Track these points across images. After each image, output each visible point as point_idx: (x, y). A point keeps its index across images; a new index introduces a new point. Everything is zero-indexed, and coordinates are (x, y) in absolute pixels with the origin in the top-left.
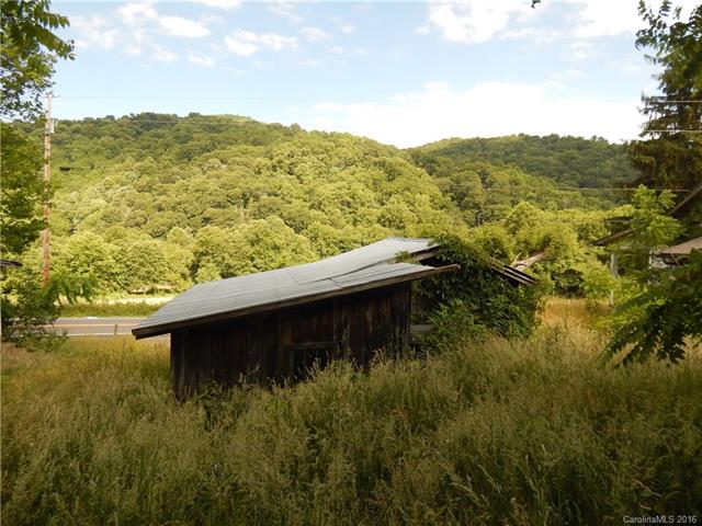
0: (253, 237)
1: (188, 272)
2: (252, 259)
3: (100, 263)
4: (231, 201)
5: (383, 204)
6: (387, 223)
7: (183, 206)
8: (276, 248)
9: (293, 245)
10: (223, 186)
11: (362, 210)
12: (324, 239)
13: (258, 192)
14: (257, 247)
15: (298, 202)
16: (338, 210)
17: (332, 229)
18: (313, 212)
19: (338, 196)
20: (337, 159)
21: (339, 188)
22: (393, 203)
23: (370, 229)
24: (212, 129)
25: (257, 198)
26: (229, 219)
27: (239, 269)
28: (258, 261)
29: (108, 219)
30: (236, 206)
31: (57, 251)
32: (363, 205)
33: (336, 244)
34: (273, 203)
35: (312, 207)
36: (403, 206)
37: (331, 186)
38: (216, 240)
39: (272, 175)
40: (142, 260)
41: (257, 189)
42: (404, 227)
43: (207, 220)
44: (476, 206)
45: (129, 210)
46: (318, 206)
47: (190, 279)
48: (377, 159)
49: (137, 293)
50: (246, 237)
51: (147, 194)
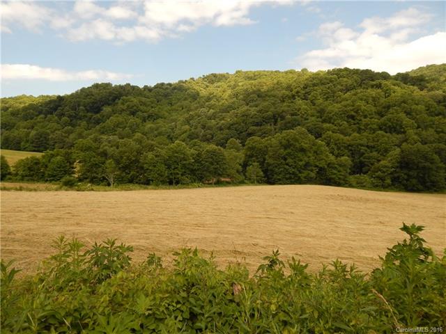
0: (284, 142)
1: (240, 168)
2: (285, 159)
3: (185, 162)
4: (266, 120)
5: (382, 116)
6: (388, 130)
7: (235, 126)
8: (303, 150)
9: (314, 148)
10: (260, 111)
11: (364, 121)
12: (336, 144)
13: (284, 114)
14: (289, 151)
15: (313, 118)
16: (345, 122)
17: (342, 136)
18: (326, 125)
19: (345, 112)
20: (339, 87)
21: (345, 106)
22: (393, 114)
23: (374, 135)
25: (283, 118)
26: (265, 133)
27: (276, 167)
28: (290, 160)
29: (191, 137)
30: (269, 124)
31: (158, 154)
32: (365, 117)
33: (345, 147)
34: (295, 120)
35: (324, 121)
36: (403, 115)
37: (339, 105)
38: (258, 146)
39: (292, 102)
40: (211, 160)
41: (283, 111)
42: (404, 132)
43: (250, 135)
45: (203, 131)
46: (328, 120)
47: (242, 174)
48: (374, 83)
49: (208, 184)
50: (281, 143)
51: (213, 121)
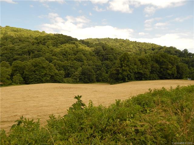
0: (34, 64)
1: (9, 77)
2: (35, 72)
4: (24, 53)
5: (76, 55)
6: (78, 60)
7: (6, 55)
8: (43, 68)
9: (49, 67)
10: (21, 48)
11: (69, 56)
12: (58, 65)
13: (34, 51)
14: (37, 68)
15: (48, 54)
16: (62, 57)
17: (61, 62)
18: (54, 57)
19: (61, 52)
20: (59, 41)
21: (62, 50)
22: (79, 54)
23: (73, 62)
24: (15, 31)
25: (33, 52)
26: (23, 59)
27: (30, 76)
28: (37, 72)
30: (26, 55)
32: (70, 55)
33: (62, 67)
34: (39, 54)
35: (53, 55)
36: (82, 55)
37: (59, 49)
38: (20, 65)
39: (38, 45)
41: (33, 49)
42: (83, 62)
43: (15, 60)
44: (103, 55)
46: (55, 55)
47: (10, 80)
48: (72, 42)
50: (32, 64)
